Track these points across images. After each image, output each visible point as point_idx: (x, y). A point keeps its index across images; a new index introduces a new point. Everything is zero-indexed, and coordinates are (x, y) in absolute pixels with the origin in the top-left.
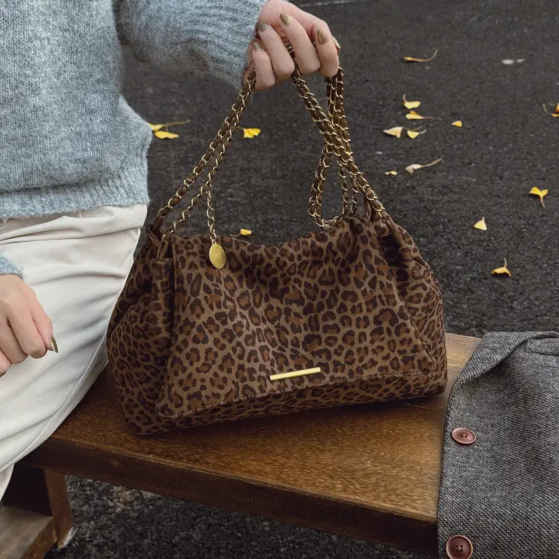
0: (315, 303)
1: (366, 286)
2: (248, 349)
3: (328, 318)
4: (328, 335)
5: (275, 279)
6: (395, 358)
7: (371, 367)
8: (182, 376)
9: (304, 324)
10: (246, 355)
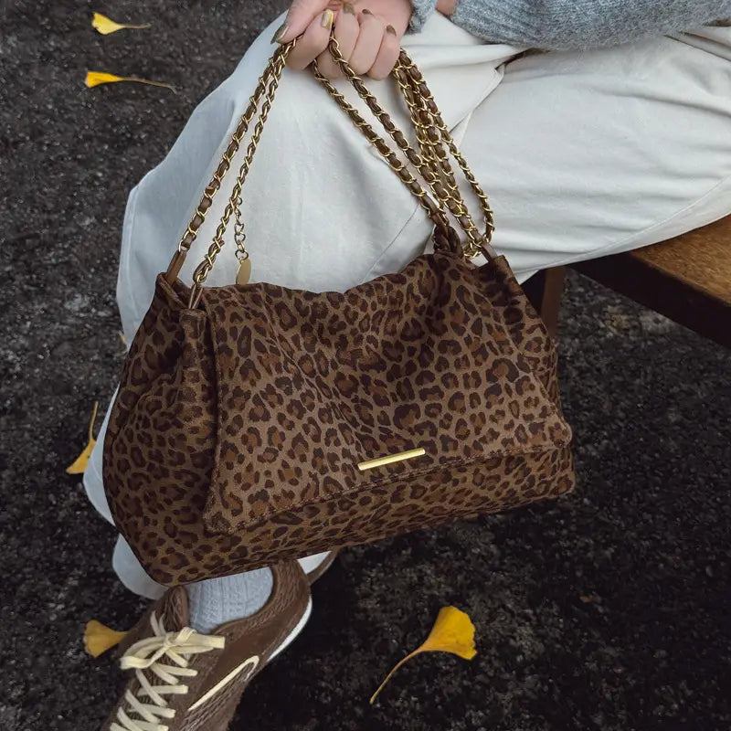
0: (402, 365)
1: (469, 331)
2: (325, 427)
3: (425, 380)
4: (427, 402)
5: (343, 338)
6: (521, 427)
7: (491, 440)
8: (240, 468)
9: (392, 394)
10: (323, 436)
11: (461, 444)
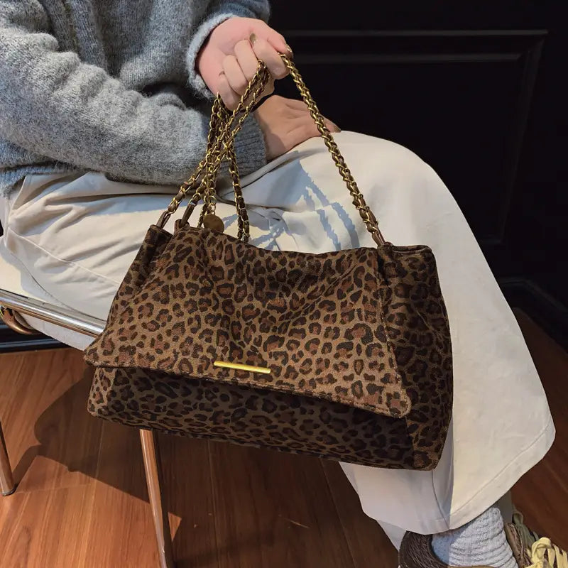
0: (294, 312)
1: (348, 298)
2: (205, 326)
3: (299, 323)
5: (262, 280)
7: (327, 383)
8: (126, 325)
10: (201, 331)
11: (301, 376)
